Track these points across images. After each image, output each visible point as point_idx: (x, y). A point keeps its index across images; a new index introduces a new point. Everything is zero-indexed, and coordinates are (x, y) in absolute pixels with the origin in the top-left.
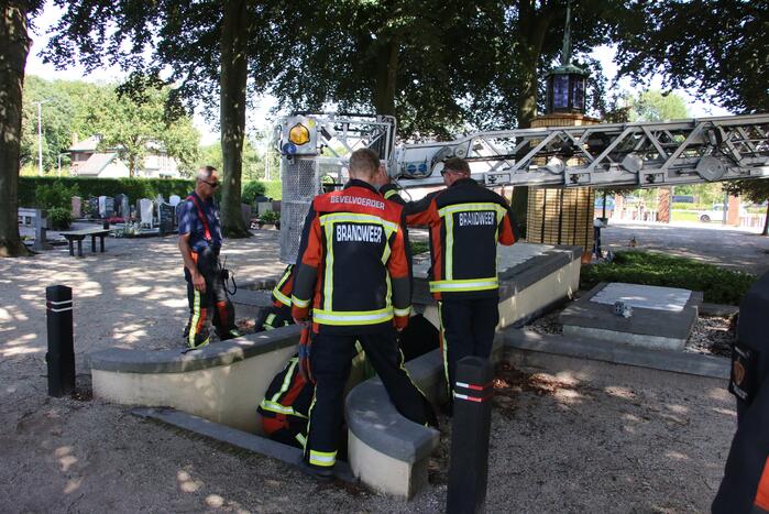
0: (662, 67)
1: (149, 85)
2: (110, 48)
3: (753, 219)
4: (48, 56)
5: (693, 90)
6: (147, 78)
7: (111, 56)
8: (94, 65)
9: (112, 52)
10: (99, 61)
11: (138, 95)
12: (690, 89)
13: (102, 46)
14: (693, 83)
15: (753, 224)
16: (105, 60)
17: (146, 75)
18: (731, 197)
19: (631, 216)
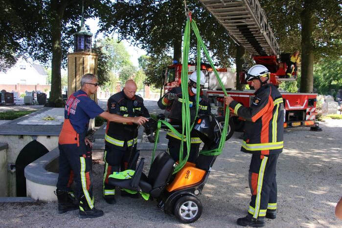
0: (117, 30)
3: (155, 95)
5: (130, 41)
12: (128, 40)
14: (129, 38)
15: (155, 98)
18: (146, 87)
19: (104, 96)
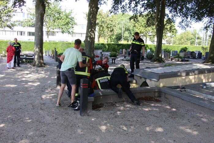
1: (140, 16)
2: (129, 7)
4: (111, 11)
6: (139, 14)
7: (129, 9)
8: (125, 12)
9: (130, 8)
10: (126, 11)
11: (136, 20)
13: (127, 6)
16: (128, 10)
17: (139, 13)
